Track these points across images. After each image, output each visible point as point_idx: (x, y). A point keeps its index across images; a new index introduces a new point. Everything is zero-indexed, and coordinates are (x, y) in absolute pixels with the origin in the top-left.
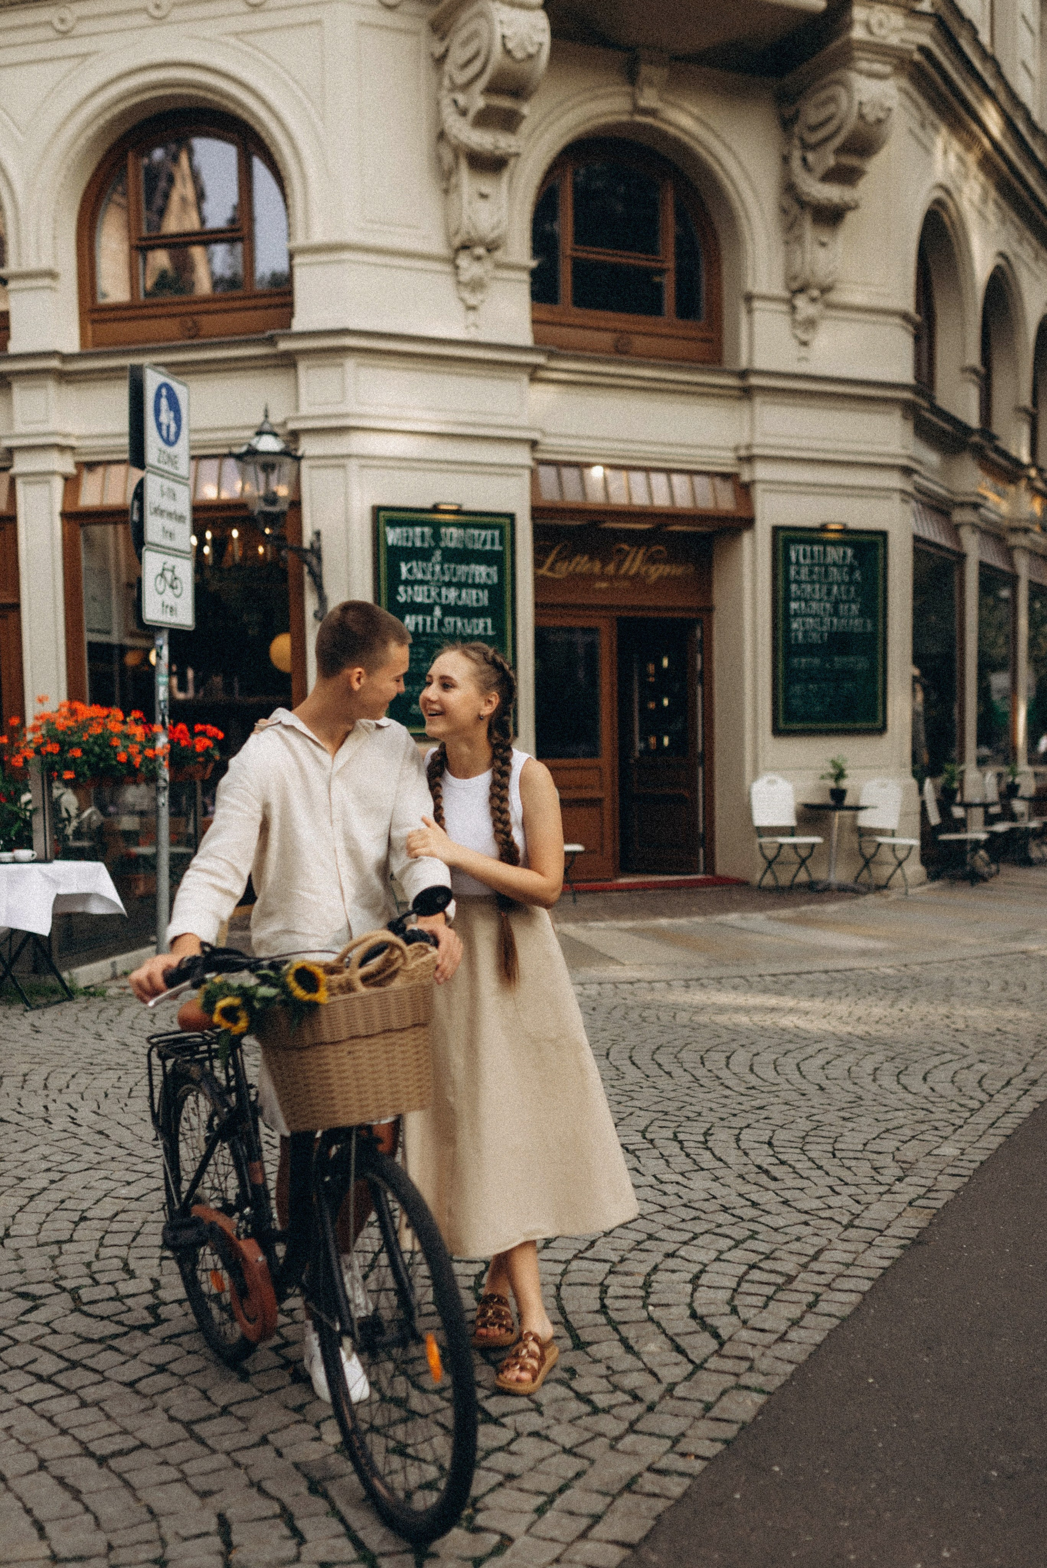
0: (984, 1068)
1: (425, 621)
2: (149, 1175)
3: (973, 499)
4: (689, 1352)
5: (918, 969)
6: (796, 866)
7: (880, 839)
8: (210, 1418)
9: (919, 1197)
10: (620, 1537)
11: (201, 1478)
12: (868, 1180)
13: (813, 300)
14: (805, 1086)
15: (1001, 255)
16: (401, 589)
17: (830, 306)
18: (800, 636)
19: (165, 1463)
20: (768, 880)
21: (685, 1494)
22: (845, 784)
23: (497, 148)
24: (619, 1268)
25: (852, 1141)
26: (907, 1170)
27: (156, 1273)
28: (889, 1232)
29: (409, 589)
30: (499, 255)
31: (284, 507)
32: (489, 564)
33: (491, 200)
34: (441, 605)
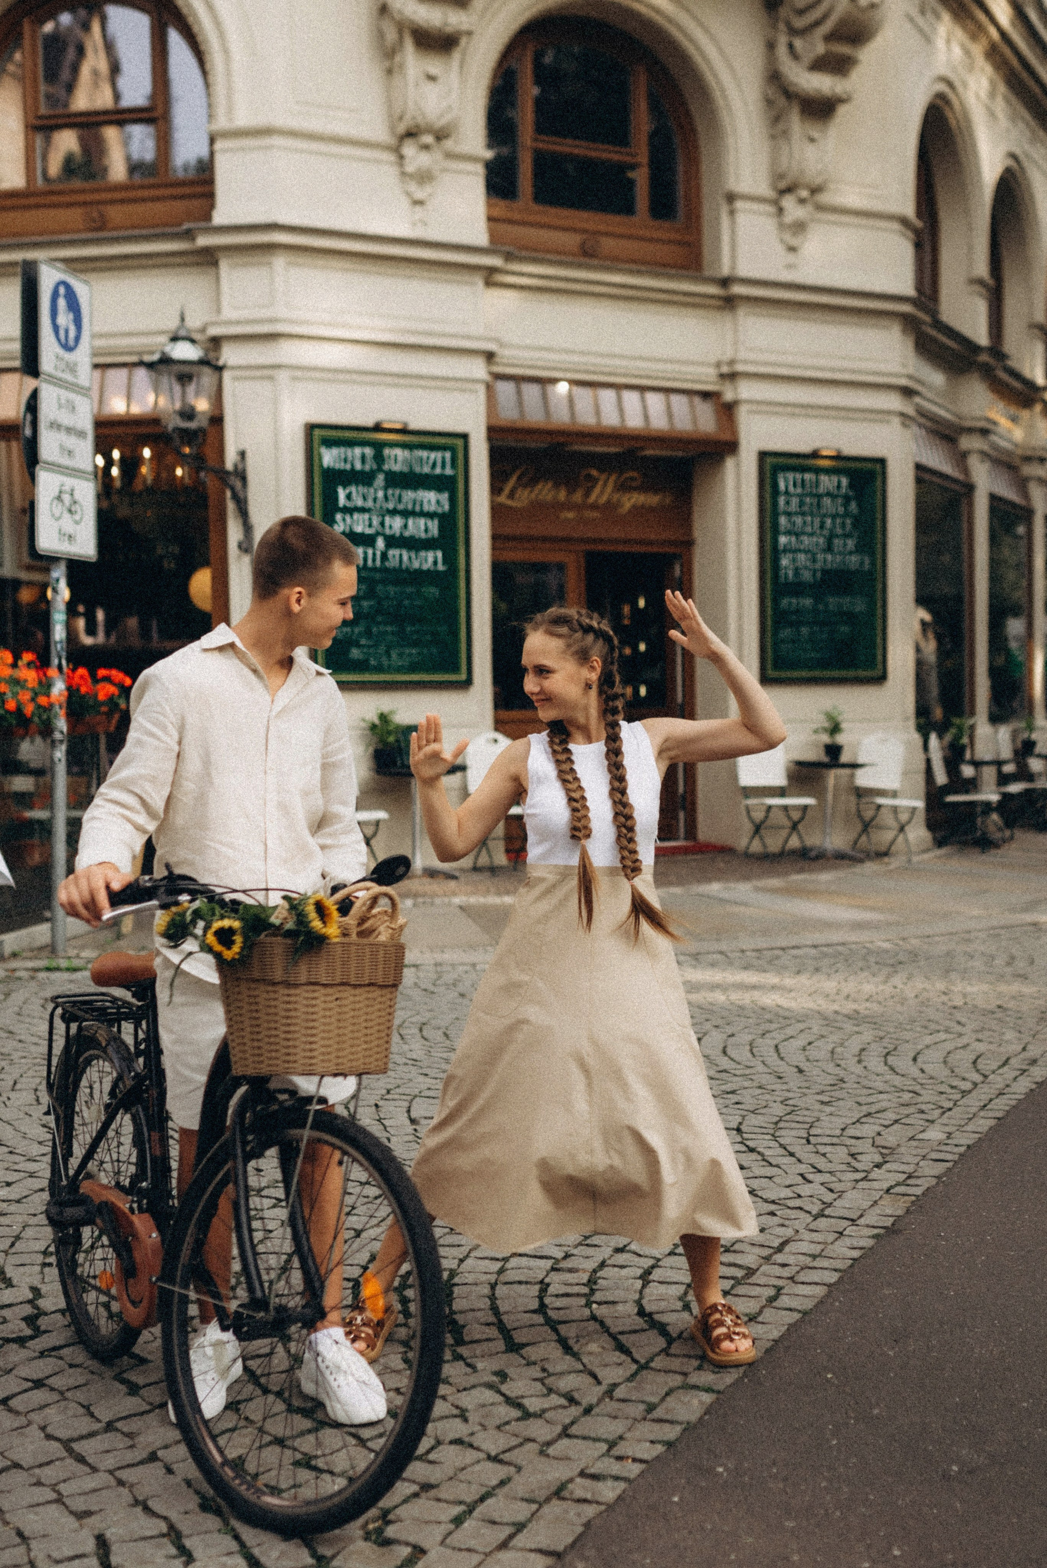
0: (981, 1047)
1: (365, 553)
2: (32, 1175)
3: (982, 424)
4: (633, 1350)
5: (914, 941)
6: (787, 831)
7: (880, 801)
8: (92, 1435)
9: (898, 1184)
10: (543, 1546)
11: (82, 1498)
12: (844, 1167)
13: (802, 201)
14: (782, 1067)
15: (1013, 156)
16: (339, 517)
17: (821, 208)
18: (791, 574)
19: (39, 1484)
20: (756, 847)
21: (620, 1498)
22: (841, 739)
23: (446, 24)
24: (564, 1265)
25: (829, 1125)
26: (887, 1154)
27: (36, 1283)
28: (862, 1221)
29: (348, 518)
30: (449, 144)
31: (203, 422)
32: (440, 490)
33: (441, 81)
34: (384, 535)
